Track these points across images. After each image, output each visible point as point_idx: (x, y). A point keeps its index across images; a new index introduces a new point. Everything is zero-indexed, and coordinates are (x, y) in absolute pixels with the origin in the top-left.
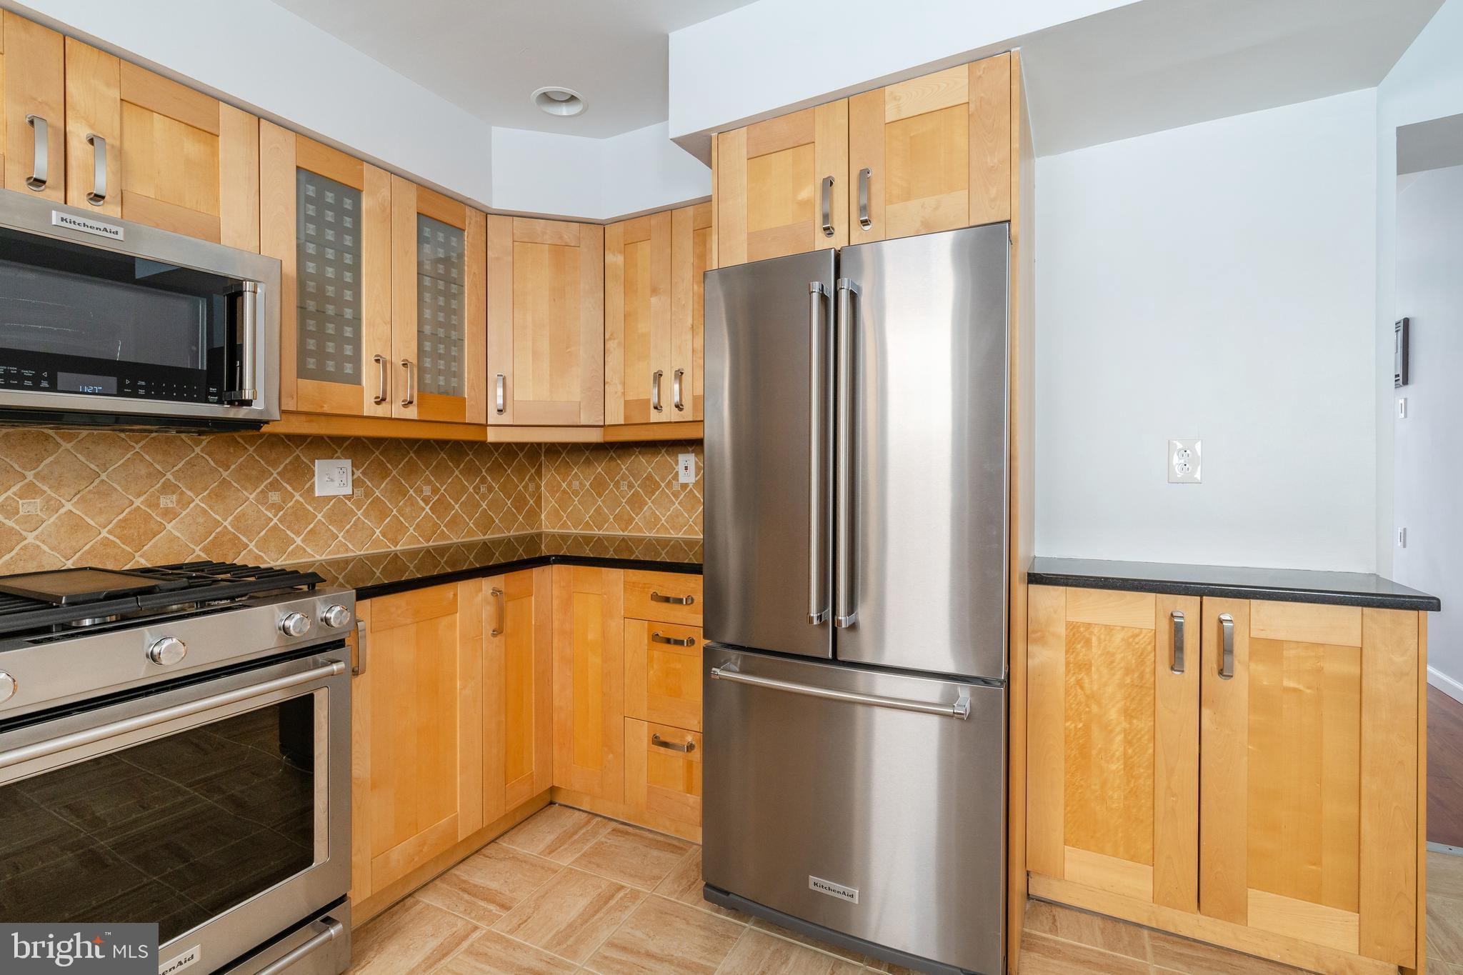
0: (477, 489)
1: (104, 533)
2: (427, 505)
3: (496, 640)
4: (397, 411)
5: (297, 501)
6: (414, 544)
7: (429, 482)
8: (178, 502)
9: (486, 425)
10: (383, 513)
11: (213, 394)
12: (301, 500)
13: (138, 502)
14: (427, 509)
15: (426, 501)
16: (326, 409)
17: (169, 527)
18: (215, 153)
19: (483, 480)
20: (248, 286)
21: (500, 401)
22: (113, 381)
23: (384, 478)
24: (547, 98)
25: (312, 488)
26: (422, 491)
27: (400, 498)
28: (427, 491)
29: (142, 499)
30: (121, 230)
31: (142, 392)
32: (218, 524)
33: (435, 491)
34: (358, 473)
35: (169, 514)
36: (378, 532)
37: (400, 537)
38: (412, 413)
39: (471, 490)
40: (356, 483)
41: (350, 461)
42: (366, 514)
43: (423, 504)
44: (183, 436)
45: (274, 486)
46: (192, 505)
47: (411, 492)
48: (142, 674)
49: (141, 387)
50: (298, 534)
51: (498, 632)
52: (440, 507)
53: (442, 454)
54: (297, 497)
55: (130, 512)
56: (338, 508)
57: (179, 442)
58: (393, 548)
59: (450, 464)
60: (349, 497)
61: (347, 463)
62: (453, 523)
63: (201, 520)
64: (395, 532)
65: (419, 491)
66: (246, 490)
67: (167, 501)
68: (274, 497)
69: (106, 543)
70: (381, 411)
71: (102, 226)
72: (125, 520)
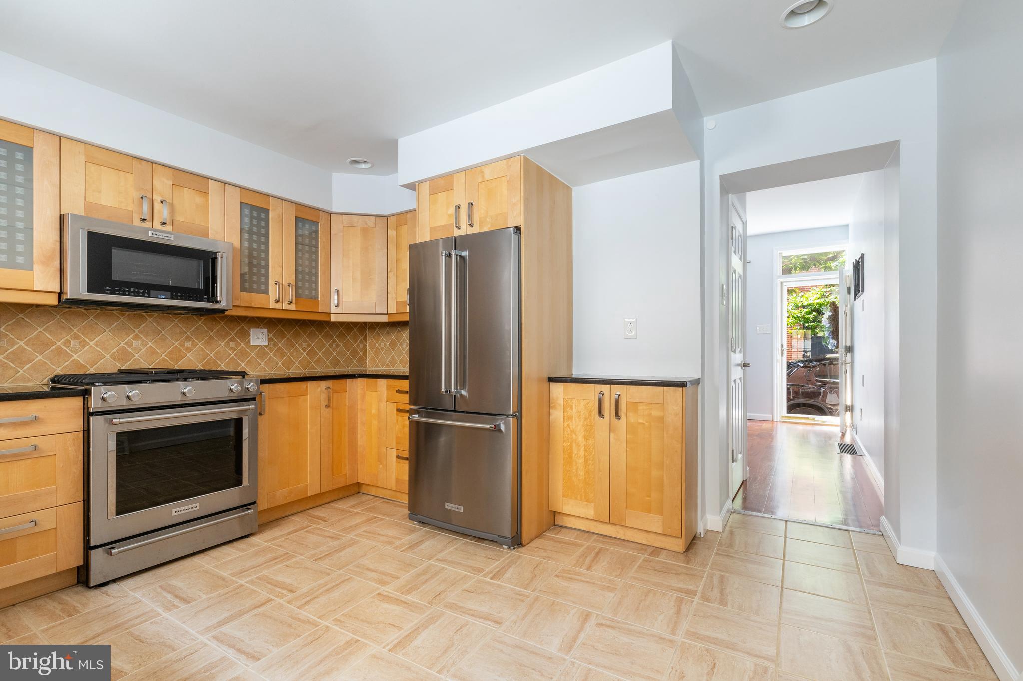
0: (331, 345)
1: (163, 356)
2: (304, 352)
3: (327, 409)
4: (285, 306)
5: (242, 346)
6: (298, 370)
7: (305, 341)
8: (192, 344)
9: (330, 313)
10: (283, 355)
11: (205, 299)
12: (244, 346)
13: (176, 344)
14: (305, 354)
15: (304, 350)
16: (253, 305)
17: (188, 355)
18: (207, 200)
19: (334, 341)
20: (219, 255)
21: (336, 302)
22: (169, 294)
23: (283, 338)
24: (355, 162)
25: (249, 341)
26: (302, 345)
27: (291, 348)
28: (304, 345)
29: (177, 343)
30: (173, 236)
31: (179, 298)
32: (208, 355)
33: (309, 345)
34: (271, 335)
35: (189, 349)
36: (280, 363)
37: (291, 366)
38: (292, 307)
39: (328, 345)
40: (269, 340)
41: (267, 329)
42: (274, 355)
43: (303, 352)
44: (194, 316)
45: (232, 340)
46: (197, 346)
47: (297, 345)
48: (178, 399)
49: (179, 296)
50: (243, 361)
51: (328, 406)
52: (311, 353)
53: (312, 328)
54: (242, 345)
55: (173, 348)
56: (261, 352)
57: (192, 319)
58: (287, 371)
59: (317, 333)
60: (266, 346)
61: (265, 331)
62: (318, 361)
63: (201, 353)
64: (288, 364)
65: (301, 345)
66: (220, 341)
67: (188, 344)
68: (232, 344)
69: (164, 360)
70: (277, 306)
71: (166, 235)
72: (171, 351)
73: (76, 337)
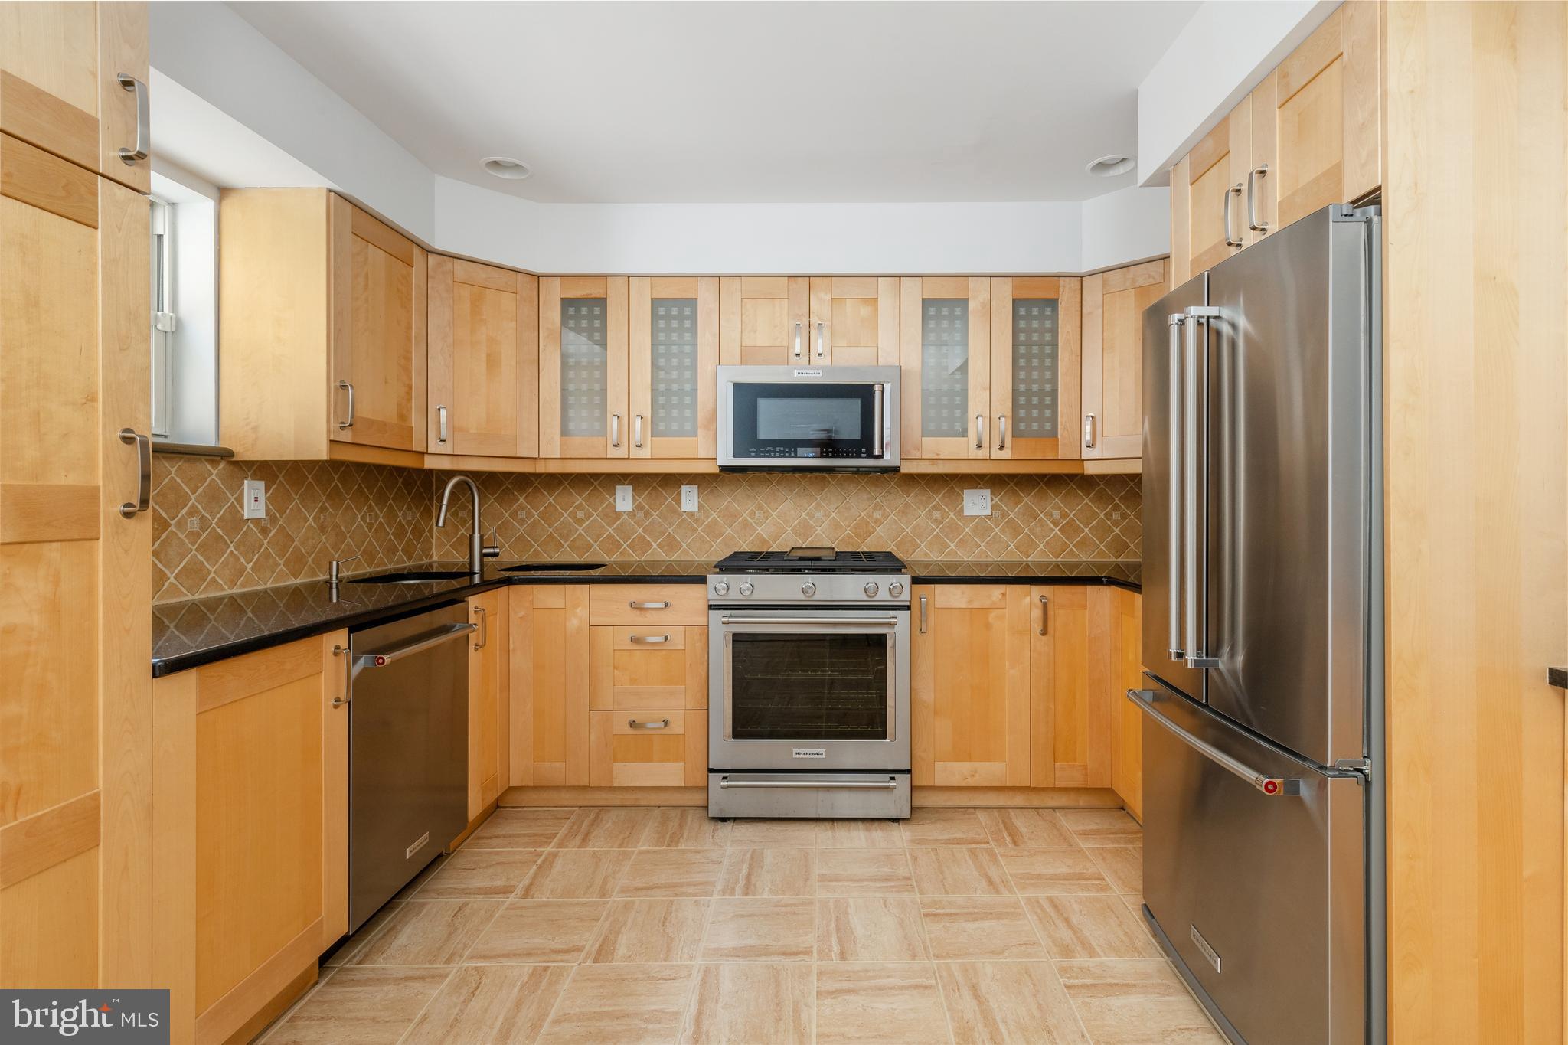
0: (1109, 516)
1: (848, 531)
2: (1057, 527)
3: (1044, 638)
4: (996, 454)
5: (952, 518)
6: (1043, 558)
7: (1058, 508)
8: (883, 515)
9: (1083, 460)
10: (1016, 531)
11: (864, 453)
12: (954, 517)
14: (1057, 530)
15: (1055, 523)
16: (941, 457)
17: (878, 530)
18: (876, 310)
19: (1116, 508)
20: (877, 387)
21: (1088, 437)
22: (818, 450)
23: (1017, 504)
24: (1103, 166)
25: (962, 510)
26: (1052, 515)
27: (1031, 520)
28: (1056, 515)
29: (865, 512)
30: (820, 371)
31: (831, 455)
32: (903, 530)
33: (1064, 515)
34: (996, 500)
35: (879, 522)
36: (1012, 545)
37: (1030, 551)
38: (1007, 454)
39: (1102, 516)
40: (993, 508)
41: (989, 490)
42: (1003, 531)
43: (1052, 526)
44: (885, 475)
45: (936, 508)
46: (889, 518)
47: (1042, 515)
48: (799, 598)
49: (831, 452)
50: (952, 541)
51: (1045, 632)
52: (1069, 529)
53: (1072, 484)
54: (952, 515)
55: (859, 520)
56: (981, 525)
57: (883, 479)
58: (1025, 559)
59: (1080, 493)
60: (989, 517)
61: (987, 492)
62: (1083, 544)
63: (894, 527)
64: (1029, 545)
65: (1049, 515)
66: (919, 509)
67: (877, 515)
68: (937, 515)
70: (981, 454)
71: (813, 371)
72: (857, 524)
73: (760, 508)
